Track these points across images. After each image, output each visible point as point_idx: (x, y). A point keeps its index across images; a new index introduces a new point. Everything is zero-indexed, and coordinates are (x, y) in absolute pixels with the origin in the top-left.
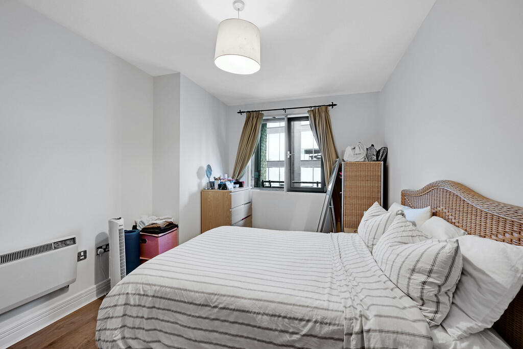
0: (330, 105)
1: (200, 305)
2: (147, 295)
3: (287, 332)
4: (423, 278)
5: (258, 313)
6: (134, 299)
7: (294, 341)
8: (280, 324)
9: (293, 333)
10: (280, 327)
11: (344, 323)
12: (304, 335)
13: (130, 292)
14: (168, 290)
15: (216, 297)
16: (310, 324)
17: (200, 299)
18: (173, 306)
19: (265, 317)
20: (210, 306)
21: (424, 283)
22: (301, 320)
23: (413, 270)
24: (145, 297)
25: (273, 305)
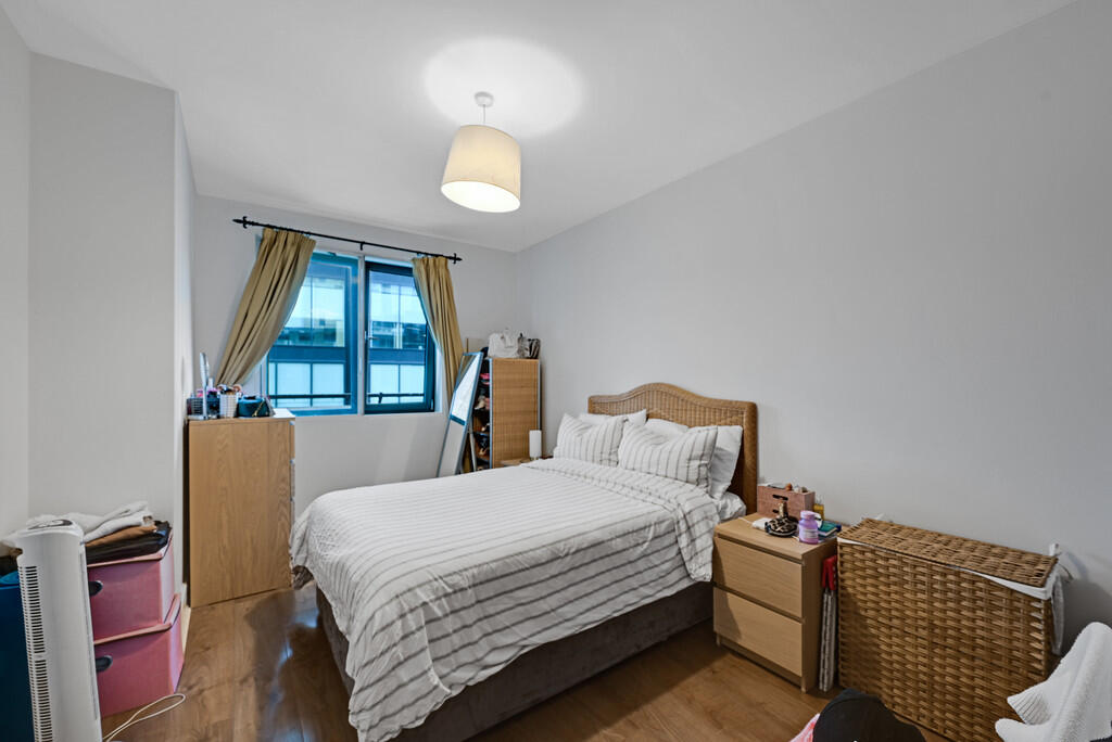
0: (450, 258)
1: (548, 562)
2: (462, 590)
3: (638, 545)
4: (697, 463)
5: (612, 539)
6: (440, 607)
7: (646, 550)
8: (631, 540)
9: (644, 542)
10: (633, 543)
11: (673, 515)
12: (652, 539)
13: (427, 600)
14: (493, 565)
15: (563, 543)
16: (652, 528)
17: (543, 555)
18: (509, 583)
19: (618, 540)
20: (559, 558)
21: (699, 466)
22: (645, 528)
23: (690, 459)
24: (459, 595)
25: (631, 521)
